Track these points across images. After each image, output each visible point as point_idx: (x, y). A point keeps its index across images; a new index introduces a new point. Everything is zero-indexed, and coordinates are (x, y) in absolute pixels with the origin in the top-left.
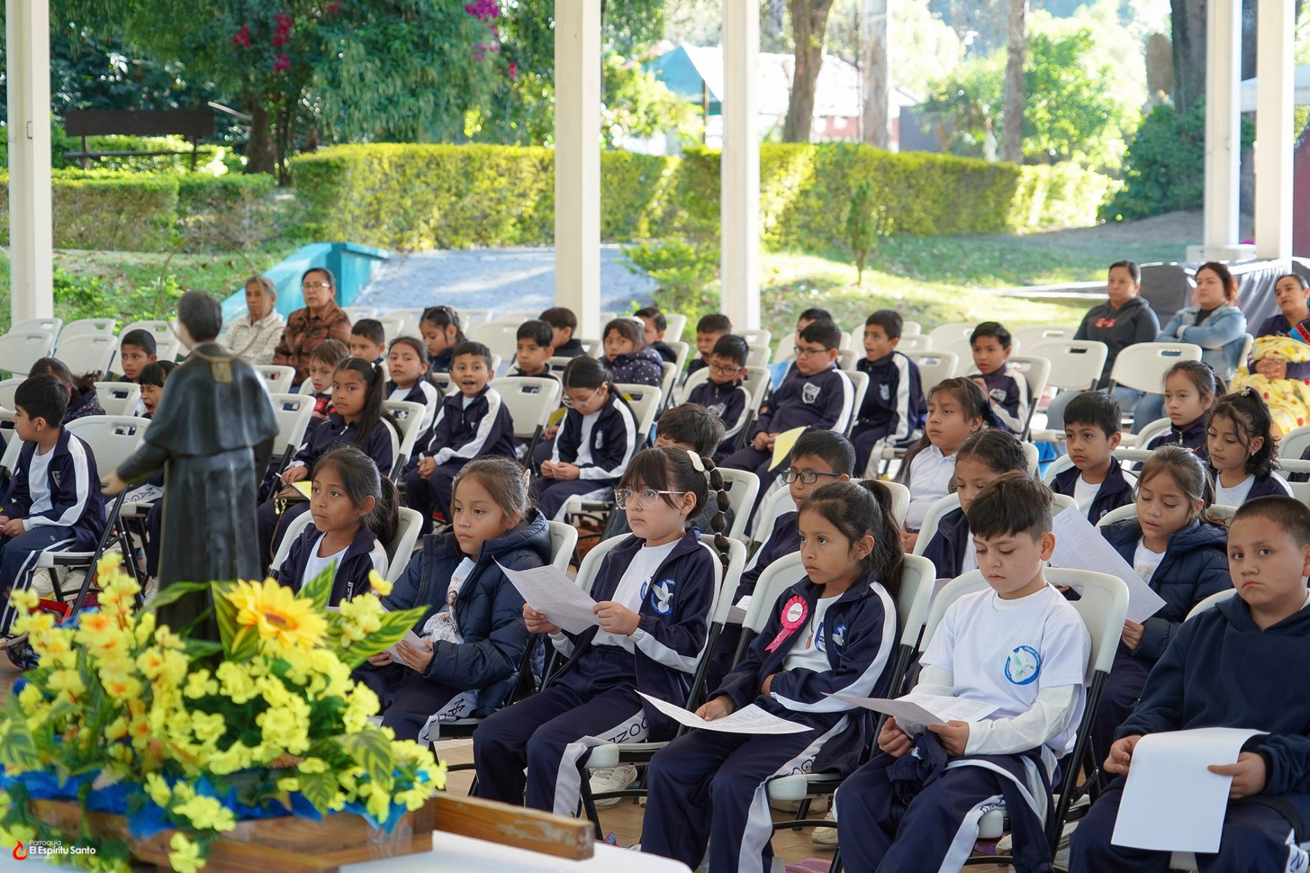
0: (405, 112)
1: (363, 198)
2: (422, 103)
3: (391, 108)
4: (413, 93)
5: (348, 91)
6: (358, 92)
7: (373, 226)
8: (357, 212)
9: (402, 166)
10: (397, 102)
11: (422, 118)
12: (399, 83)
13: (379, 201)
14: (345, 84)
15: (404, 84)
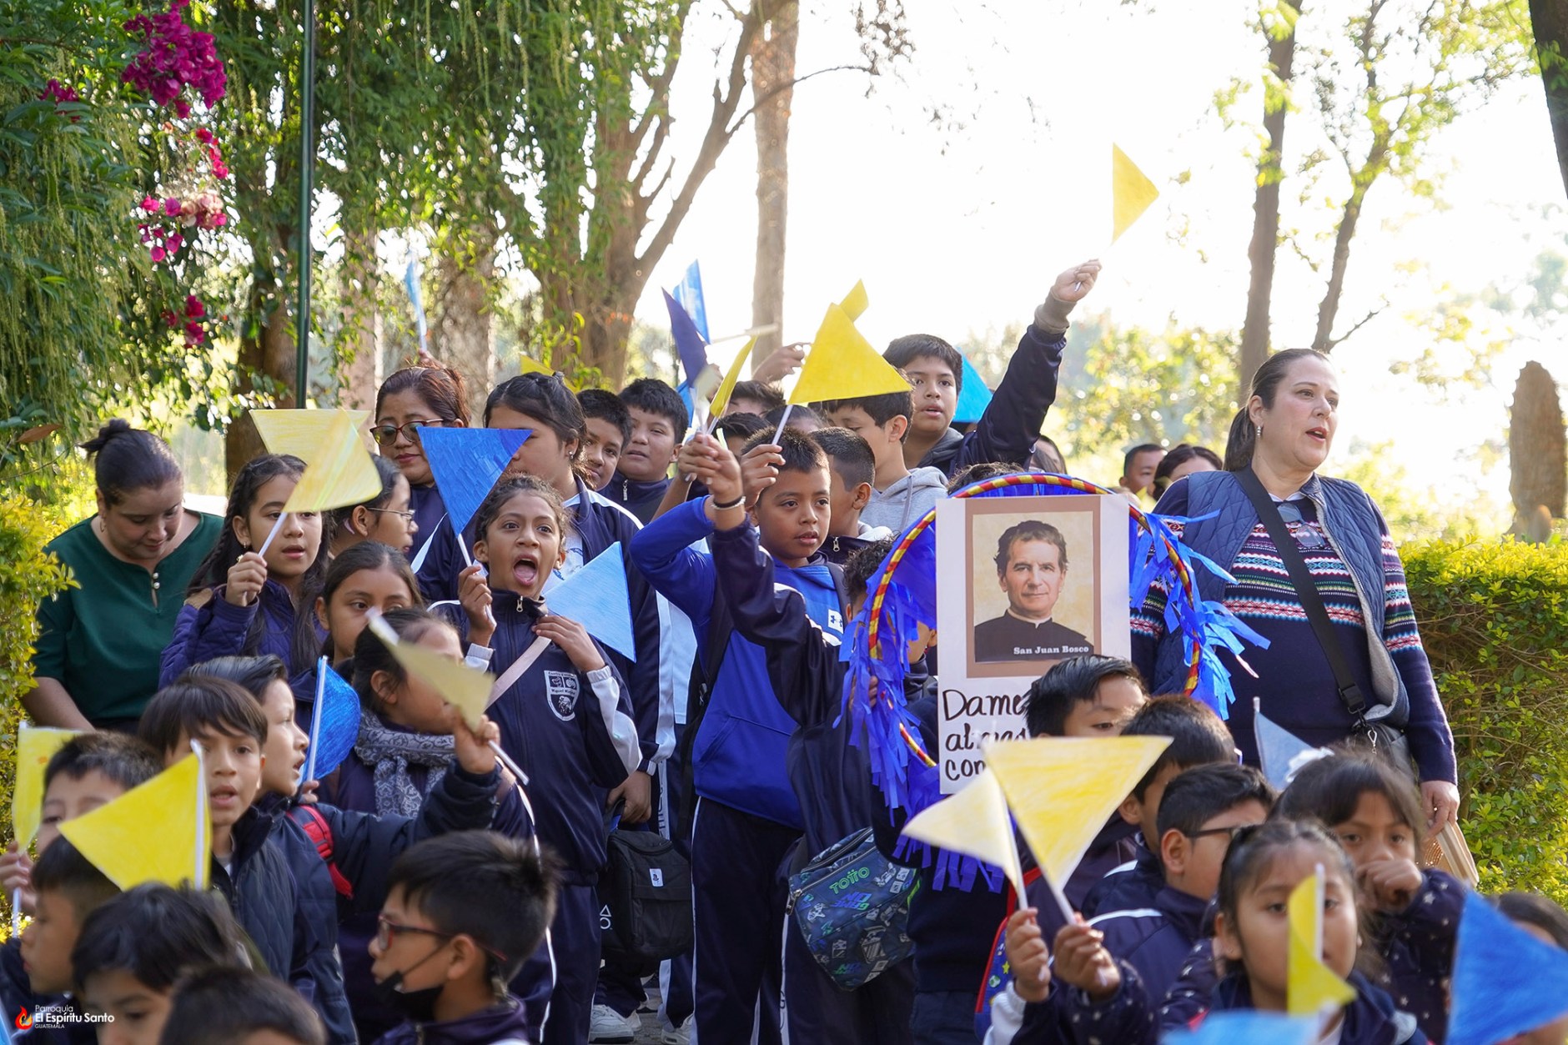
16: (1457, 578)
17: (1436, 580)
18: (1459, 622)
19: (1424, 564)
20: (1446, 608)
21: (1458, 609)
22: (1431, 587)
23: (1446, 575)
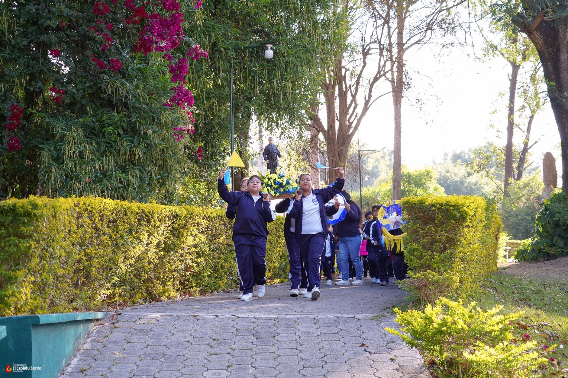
0: (117, 184)
1: (69, 254)
2: (130, 177)
3: (105, 180)
4: (124, 170)
5: (70, 166)
6: (78, 167)
7: (83, 284)
8: (61, 272)
9: (114, 221)
10: (111, 176)
11: (131, 188)
12: (112, 161)
13: (90, 258)
14: (68, 161)
15: (116, 163)
16: (429, 204)
17: (424, 205)
18: (430, 214)
19: (421, 201)
20: (427, 211)
21: (430, 211)
22: (423, 206)
23: (426, 203)
